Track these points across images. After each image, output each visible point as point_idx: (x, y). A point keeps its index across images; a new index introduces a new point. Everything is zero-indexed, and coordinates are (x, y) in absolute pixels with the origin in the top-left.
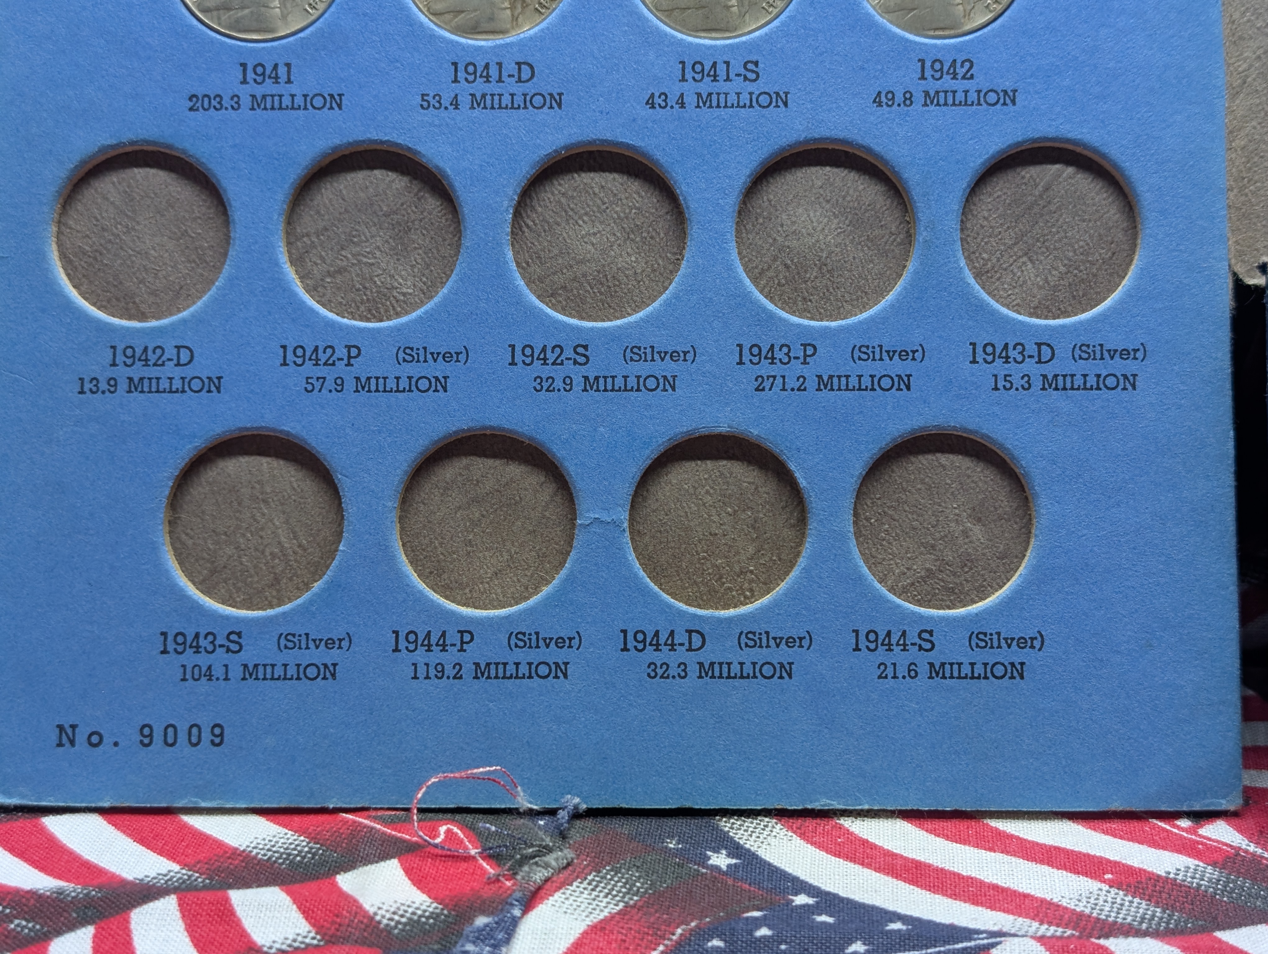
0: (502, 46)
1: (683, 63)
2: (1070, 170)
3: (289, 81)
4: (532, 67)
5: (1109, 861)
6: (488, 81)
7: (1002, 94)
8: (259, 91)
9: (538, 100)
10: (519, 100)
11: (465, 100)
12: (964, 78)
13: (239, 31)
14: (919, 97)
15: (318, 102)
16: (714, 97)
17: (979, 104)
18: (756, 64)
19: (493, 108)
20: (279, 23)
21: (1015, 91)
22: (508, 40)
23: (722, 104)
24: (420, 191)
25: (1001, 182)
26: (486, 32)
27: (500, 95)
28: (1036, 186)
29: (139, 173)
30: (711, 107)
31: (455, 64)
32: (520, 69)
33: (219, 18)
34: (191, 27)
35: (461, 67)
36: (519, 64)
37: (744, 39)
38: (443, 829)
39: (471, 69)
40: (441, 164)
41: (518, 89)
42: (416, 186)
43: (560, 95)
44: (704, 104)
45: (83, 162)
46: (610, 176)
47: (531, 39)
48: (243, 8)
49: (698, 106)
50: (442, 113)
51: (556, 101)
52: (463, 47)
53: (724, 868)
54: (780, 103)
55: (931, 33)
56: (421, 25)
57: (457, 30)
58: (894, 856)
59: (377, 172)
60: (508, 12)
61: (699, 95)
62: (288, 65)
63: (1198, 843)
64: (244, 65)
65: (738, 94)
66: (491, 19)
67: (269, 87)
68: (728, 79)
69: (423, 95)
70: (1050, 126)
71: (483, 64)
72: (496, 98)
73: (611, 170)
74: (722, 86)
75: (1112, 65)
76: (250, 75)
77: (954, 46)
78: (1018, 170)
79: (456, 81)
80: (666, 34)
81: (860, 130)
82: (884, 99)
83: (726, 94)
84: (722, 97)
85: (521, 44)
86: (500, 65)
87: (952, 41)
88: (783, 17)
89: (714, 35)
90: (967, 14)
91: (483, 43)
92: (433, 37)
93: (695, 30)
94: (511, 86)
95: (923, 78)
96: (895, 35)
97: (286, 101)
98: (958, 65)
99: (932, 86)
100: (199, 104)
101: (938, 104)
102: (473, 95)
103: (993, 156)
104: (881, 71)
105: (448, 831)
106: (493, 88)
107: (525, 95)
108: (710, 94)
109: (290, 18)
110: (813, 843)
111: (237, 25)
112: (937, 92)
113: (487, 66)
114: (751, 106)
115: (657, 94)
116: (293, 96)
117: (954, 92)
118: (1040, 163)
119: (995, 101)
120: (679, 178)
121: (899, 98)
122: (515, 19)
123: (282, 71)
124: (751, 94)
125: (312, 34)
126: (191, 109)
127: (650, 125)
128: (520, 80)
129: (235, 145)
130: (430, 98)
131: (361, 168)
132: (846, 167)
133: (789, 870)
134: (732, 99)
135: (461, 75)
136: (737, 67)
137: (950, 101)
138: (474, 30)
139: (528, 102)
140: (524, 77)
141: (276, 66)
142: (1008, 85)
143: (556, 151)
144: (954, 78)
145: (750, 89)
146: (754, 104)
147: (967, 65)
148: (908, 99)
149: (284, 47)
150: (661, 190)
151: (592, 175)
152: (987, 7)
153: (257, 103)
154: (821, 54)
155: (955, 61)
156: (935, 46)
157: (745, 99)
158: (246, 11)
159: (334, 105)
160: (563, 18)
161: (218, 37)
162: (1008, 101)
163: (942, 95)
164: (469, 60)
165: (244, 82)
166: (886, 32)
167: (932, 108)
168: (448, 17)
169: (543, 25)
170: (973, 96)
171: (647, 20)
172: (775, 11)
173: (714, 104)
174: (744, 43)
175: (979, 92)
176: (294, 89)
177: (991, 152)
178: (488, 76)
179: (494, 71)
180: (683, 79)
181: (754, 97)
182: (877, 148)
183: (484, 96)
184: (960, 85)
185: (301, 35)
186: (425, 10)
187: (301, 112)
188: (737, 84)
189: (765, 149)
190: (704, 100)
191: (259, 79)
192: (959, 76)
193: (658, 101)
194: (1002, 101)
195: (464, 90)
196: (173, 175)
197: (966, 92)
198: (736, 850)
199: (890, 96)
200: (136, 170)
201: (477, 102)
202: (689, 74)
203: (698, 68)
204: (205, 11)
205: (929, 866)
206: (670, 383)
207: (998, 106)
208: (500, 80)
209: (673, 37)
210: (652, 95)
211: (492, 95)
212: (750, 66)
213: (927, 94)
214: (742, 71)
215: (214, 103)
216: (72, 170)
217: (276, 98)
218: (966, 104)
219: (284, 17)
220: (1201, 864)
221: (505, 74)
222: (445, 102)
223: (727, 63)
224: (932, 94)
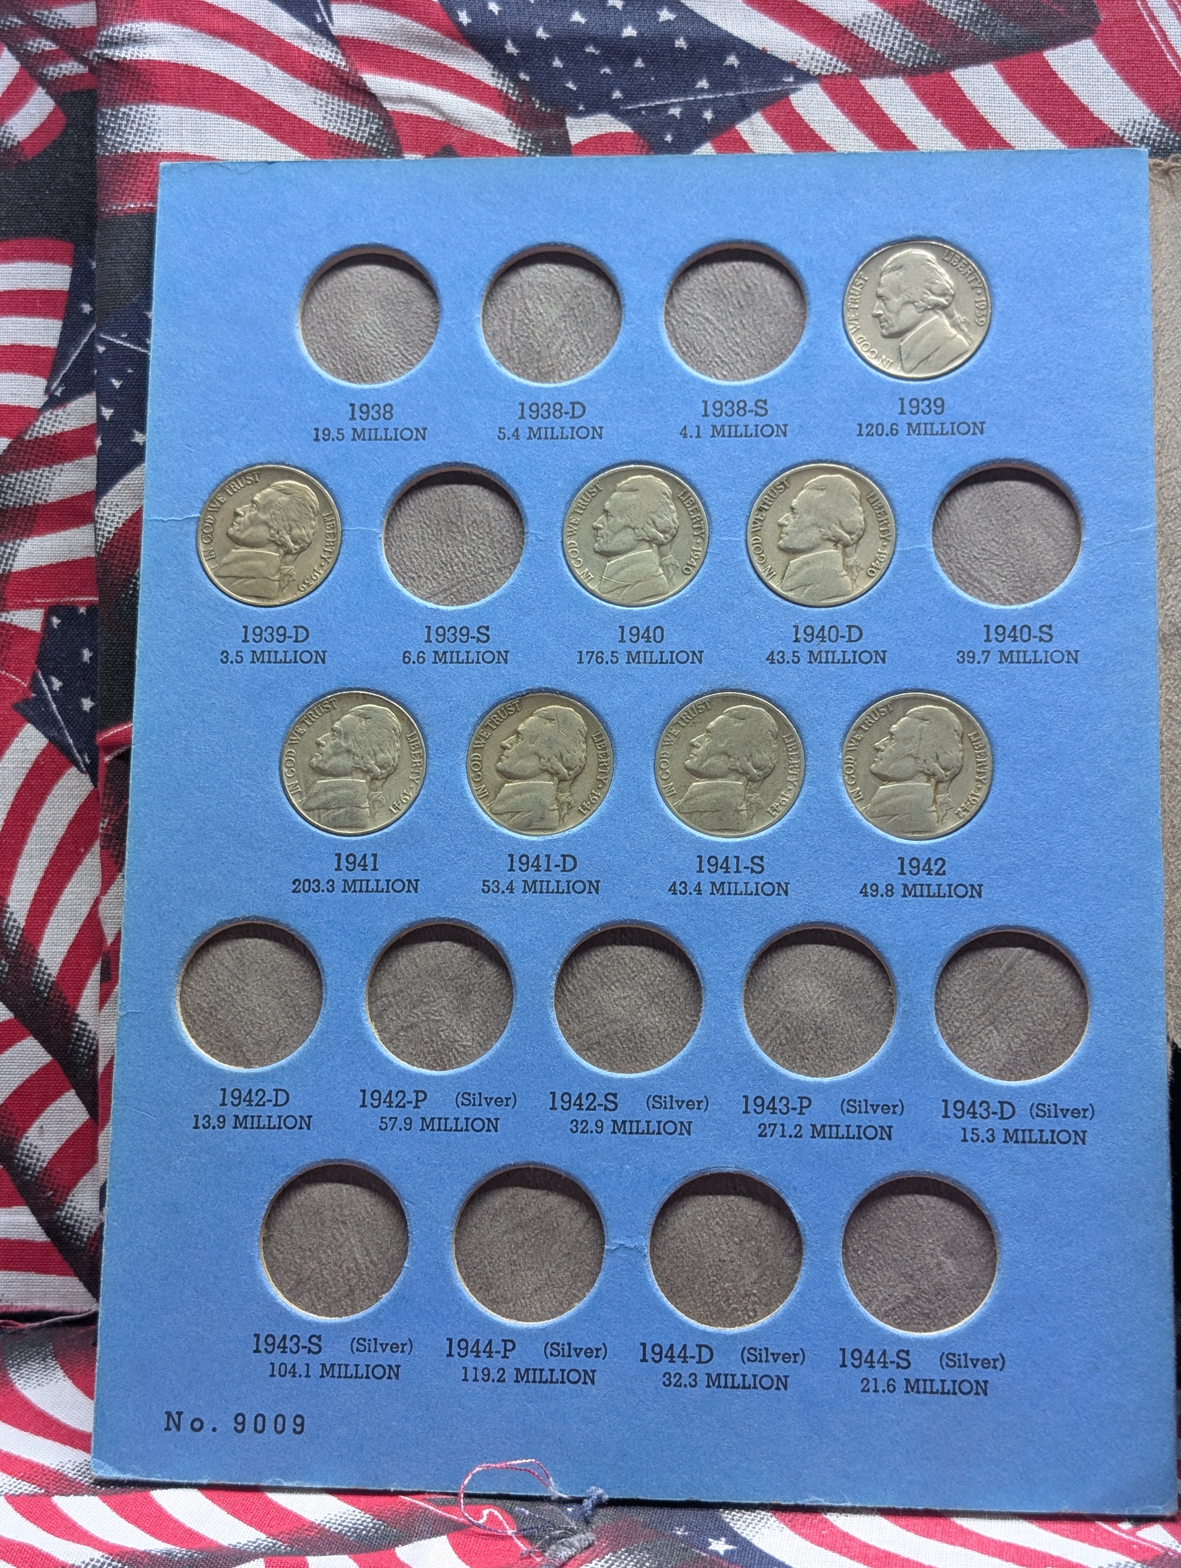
0: (550, 841)
1: (700, 857)
2: (1030, 952)
3: (375, 869)
4: (574, 859)
5: (1052, 1557)
6: (538, 870)
7: (969, 888)
8: (351, 876)
9: (579, 886)
10: (563, 886)
11: (519, 886)
12: (937, 873)
13: (335, 827)
14: (899, 890)
15: (398, 886)
16: (726, 886)
17: (950, 896)
18: (761, 859)
19: (541, 892)
20: (369, 820)
21: (980, 886)
22: (555, 836)
23: (733, 892)
24: (479, 959)
25: (971, 962)
26: (538, 829)
27: (548, 882)
28: (1001, 965)
29: (250, 943)
30: (723, 894)
31: (511, 856)
32: (564, 860)
33: (319, 816)
34: (297, 823)
35: (516, 858)
36: (564, 856)
37: (751, 837)
38: (486, 1512)
39: (524, 860)
40: (498, 939)
41: (563, 877)
42: (477, 955)
43: (598, 882)
44: (718, 891)
45: (205, 934)
46: (638, 949)
47: (574, 835)
48: (339, 808)
49: (712, 893)
50: (500, 896)
51: (594, 887)
52: (519, 842)
53: (722, 1553)
54: (781, 892)
55: (910, 835)
56: (484, 823)
57: (514, 828)
58: (867, 1546)
59: (445, 944)
60: (556, 812)
61: (713, 884)
62: (375, 855)
63: (1134, 1543)
64: (339, 856)
65: (746, 883)
66: (542, 819)
67: (358, 874)
68: (738, 871)
69: (484, 881)
70: (1011, 916)
71: (535, 856)
72: (545, 884)
73: (640, 944)
74: (733, 877)
75: (1064, 865)
76: (344, 863)
77: (929, 847)
78: (986, 951)
79: (511, 870)
80: (686, 833)
81: (848, 915)
82: (869, 890)
83: (736, 883)
84: (733, 886)
85: (566, 839)
86: (548, 856)
87: (927, 842)
88: (784, 820)
89: (726, 834)
90: (941, 820)
91: (535, 838)
92: (494, 833)
93: (710, 830)
94: (557, 874)
95: (902, 873)
96: (879, 836)
97: (372, 885)
98: (932, 862)
99: (910, 880)
100: (301, 887)
101: (915, 896)
102: (525, 881)
103: (962, 940)
104: (867, 866)
105: (490, 1514)
106: (542, 875)
107: (569, 882)
108: (723, 883)
109: (377, 816)
110: (800, 1534)
111: (334, 822)
112: (914, 885)
113: (538, 858)
114: (757, 894)
115: (678, 883)
116: (378, 881)
117: (929, 885)
118: (1005, 946)
119: (963, 894)
120: (696, 953)
121: (882, 889)
122: (561, 818)
123: (370, 860)
124: (757, 883)
125: (395, 830)
126: (294, 891)
127: (671, 908)
128: (564, 870)
129: (329, 922)
130: (490, 884)
131: (431, 940)
132: (838, 946)
133: (777, 1556)
134: (741, 887)
135: (516, 865)
136: (745, 861)
137: (925, 893)
138: (527, 827)
139: (570, 887)
140: (568, 867)
141: (364, 857)
142: (975, 881)
143: (593, 929)
144: (929, 874)
145: (756, 880)
146: (760, 892)
147: (940, 863)
148: (890, 890)
149: (371, 840)
150: (681, 962)
151: (623, 947)
152: (957, 814)
153: (348, 886)
154: (815, 852)
155: (929, 859)
156: (913, 846)
157: (752, 887)
158: (342, 811)
159: (411, 889)
160: (601, 818)
161: (318, 831)
162: (975, 894)
163: (919, 887)
164: (522, 852)
165: (338, 869)
166: (871, 834)
167: (910, 898)
168: (507, 816)
169: (585, 824)
170: (945, 889)
171: (671, 821)
172: (778, 815)
173: (726, 891)
174: (752, 841)
175: (950, 885)
176: (378, 875)
177: (961, 936)
178: (538, 866)
179: (543, 862)
180: (700, 871)
181: (760, 886)
182: (863, 932)
183: (534, 882)
184: (934, 880)
185: (386, 830)
186: (488, 810)
187: (384, 894)
188: (745, 875)
189: (768, 930)
190: (718, 888)
191: (351, 867)
192: (933, 872)
193: (678, 888)
194: (969, 894)
195: (518, 877)
196: (278, 945)
197: (939, 885)
198: (734, 1538)
199: (874, 888)
200: (247, 940)
201: (530, 887)
202: (705, 867)
203: (713, 861)
204: (308, 810)
205: (896, 1556)
206: (686, 1128)
207: (967, 898)
208: (548, 870)
209: (692, 835)
210: (675, 883)
211: (541, 882)
212: (757, 861)
213: (906, 886)
214: (750, 865)
215: (313, 886)
216: (195, 941)
217: (364, 883)
218: (939, 896)
219: (373, 816)
220: (1132, 1561)
221: (552, 865)
222: (503, 887)
223: (737, 858)
224: (910, 887)
